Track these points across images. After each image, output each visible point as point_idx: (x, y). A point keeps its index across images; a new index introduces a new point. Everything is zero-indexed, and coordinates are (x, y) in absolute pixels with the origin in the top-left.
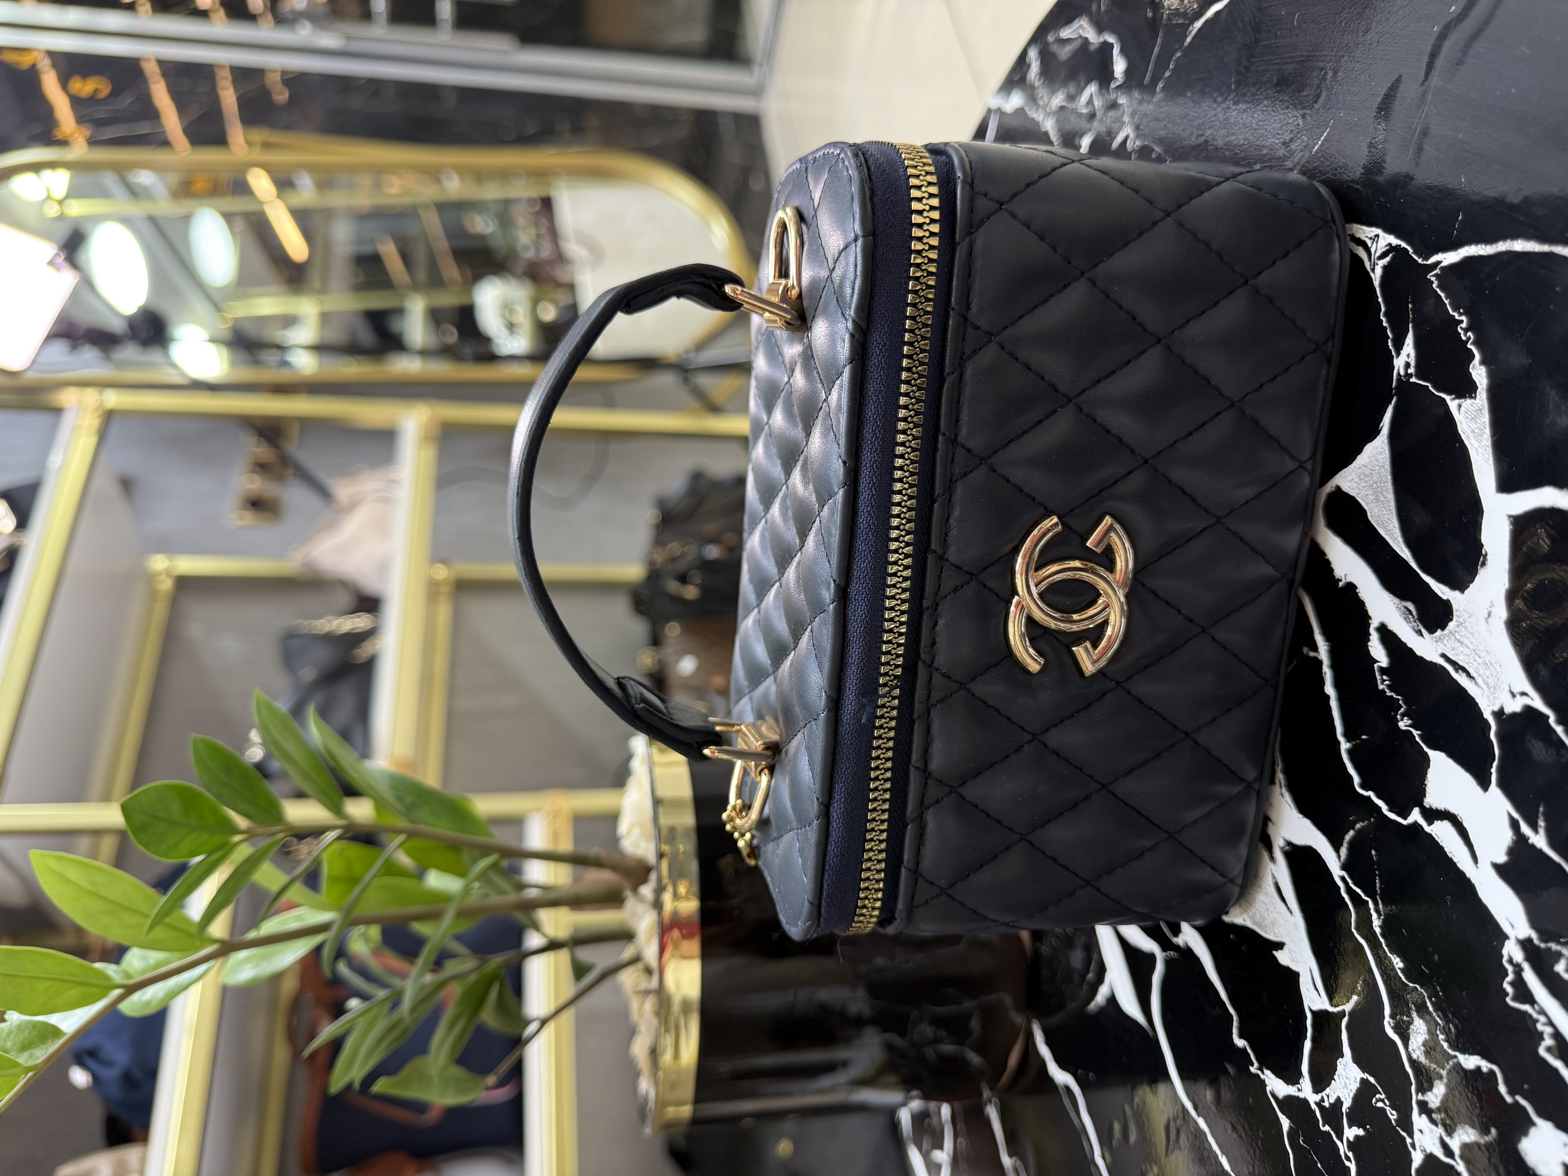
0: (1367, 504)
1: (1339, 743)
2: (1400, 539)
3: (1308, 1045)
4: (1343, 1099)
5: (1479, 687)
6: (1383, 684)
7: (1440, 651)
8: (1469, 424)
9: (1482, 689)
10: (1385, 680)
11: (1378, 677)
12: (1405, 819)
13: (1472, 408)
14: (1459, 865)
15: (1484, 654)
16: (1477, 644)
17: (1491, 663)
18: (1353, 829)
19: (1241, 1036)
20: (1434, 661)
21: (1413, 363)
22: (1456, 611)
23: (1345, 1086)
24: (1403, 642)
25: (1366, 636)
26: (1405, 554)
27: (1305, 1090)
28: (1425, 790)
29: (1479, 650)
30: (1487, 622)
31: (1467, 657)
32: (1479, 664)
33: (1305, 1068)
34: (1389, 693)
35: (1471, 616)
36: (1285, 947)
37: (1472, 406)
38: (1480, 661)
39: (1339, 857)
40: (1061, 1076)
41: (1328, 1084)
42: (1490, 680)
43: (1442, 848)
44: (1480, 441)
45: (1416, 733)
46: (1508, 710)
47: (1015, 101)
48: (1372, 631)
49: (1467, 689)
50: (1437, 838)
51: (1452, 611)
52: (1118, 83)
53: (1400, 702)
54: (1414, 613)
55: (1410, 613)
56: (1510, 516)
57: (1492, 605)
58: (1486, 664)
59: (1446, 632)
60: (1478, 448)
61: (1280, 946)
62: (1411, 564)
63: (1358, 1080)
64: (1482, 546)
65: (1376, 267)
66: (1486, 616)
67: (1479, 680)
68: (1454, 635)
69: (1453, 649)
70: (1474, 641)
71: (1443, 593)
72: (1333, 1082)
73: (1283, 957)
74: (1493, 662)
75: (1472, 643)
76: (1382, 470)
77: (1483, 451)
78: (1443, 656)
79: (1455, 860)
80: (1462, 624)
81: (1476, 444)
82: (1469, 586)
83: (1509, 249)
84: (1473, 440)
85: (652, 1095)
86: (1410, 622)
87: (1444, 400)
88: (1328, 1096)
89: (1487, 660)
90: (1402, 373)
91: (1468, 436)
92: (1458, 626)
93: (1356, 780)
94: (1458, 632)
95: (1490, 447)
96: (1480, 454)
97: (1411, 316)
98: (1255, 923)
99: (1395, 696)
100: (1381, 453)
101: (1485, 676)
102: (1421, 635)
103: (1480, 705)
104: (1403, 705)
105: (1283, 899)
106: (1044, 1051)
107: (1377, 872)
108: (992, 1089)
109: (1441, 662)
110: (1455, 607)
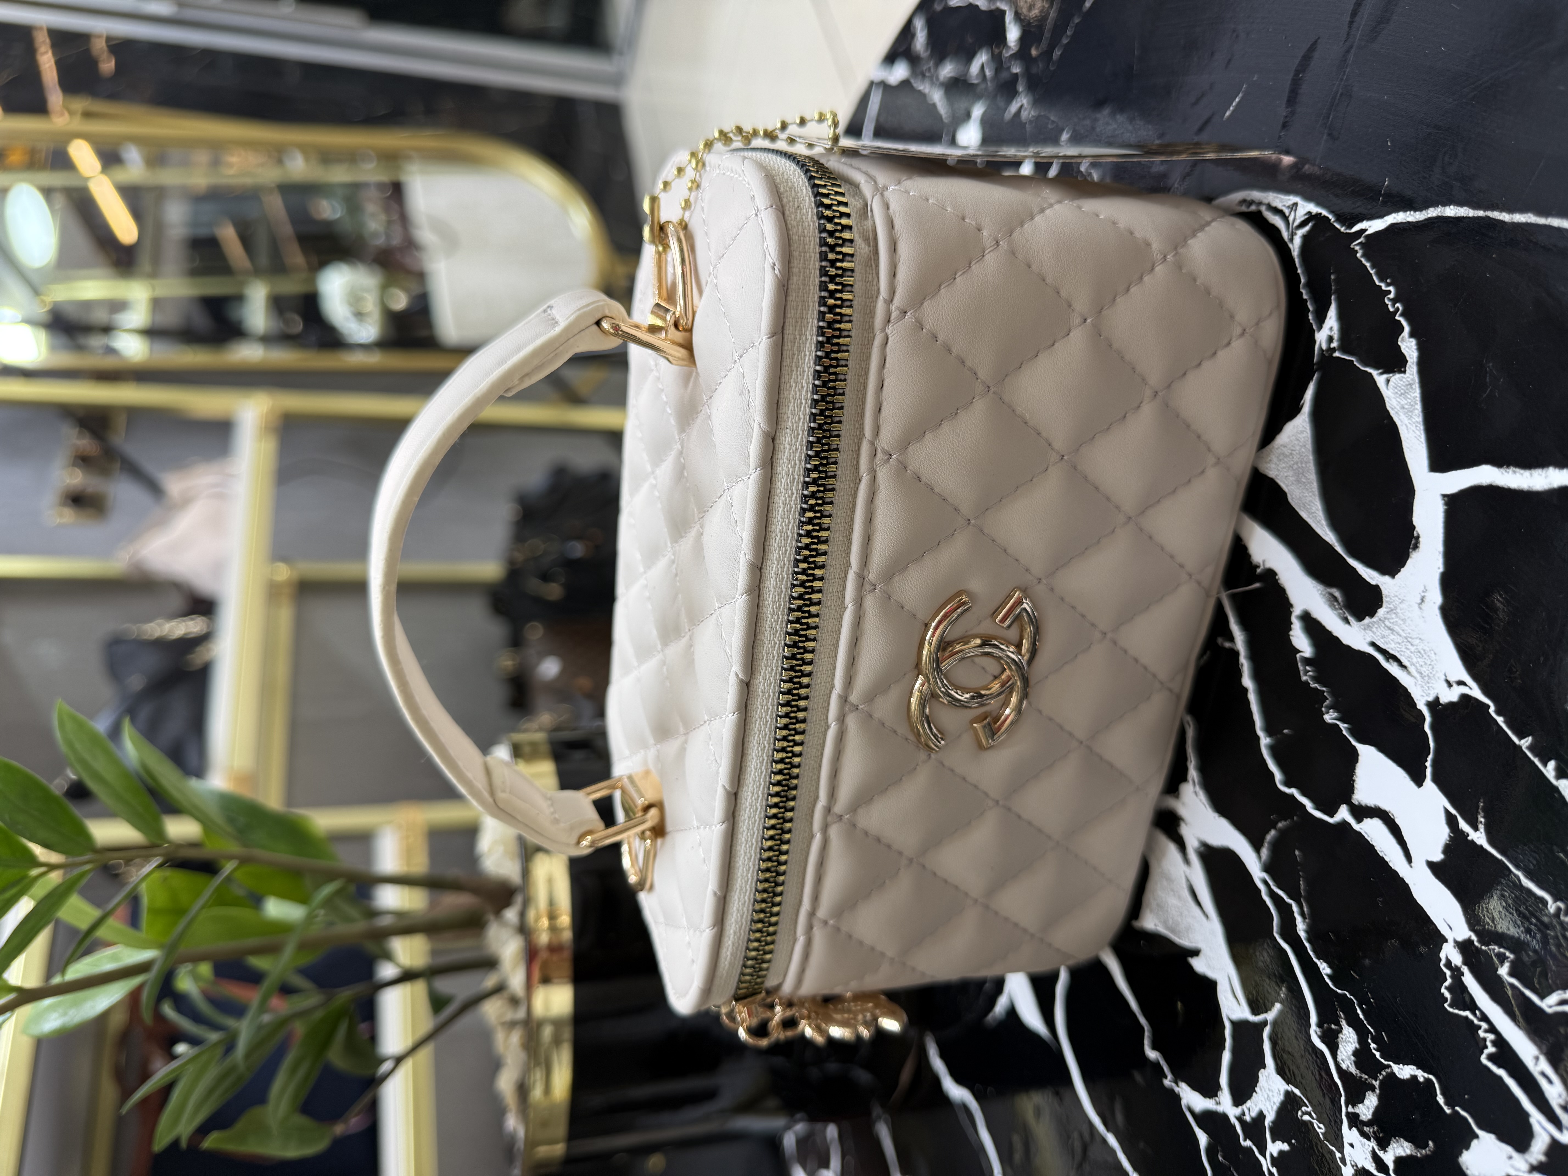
0: (1287, 486)
1: (1258, 738)
2: (1324, 522)
3: (1226, 1057)
4: (1265, 1112)
5: (1412, 676)
6: (1307, 675)
7: (1369, 639)
8: (1399, 400)
9: (1415, 678)
10: (1309, 671)
11: (1301, 668)
12: (1332, 816)
13: (1402, 383)
14: (1391, 864)
15: (1416, 642)
16: (1410, 631)
17: (1424, 650)
18: (1275, 828)
19: (1154, 1047)
20: (1362, 649)
21: (1336, 337)
22: (1386, 597)
23: (1268, 1099)
24: (1328, 630)
25: (1288, 626)
26: (1329, 536)
27: (1224, 1103)
28: (1353, 786)
29: (1411, 638)
30: (1420, 608)
31: (1398, 645)
32: (1411, 652)
33: (1224, 1080)
34: (1313, 685)
35: (1402, 601)
36: (1201, 955)
37: (1401, 380)
38: (1413, 649)
39: (1260, 857)
40: (956, 1092)
41: (1249, 1097)
42: (1423, 669)
43: (1373, 846)
44: (1410, 418)
45: (1343, 726)
46: (1444, 700)
47: (900, 72)
48: (1294, 619)
49: (1398, 678)
50: (1366, 837)
51: (1382, 597)
52: (1011, 52)
53: (1325, 694)
54: (1340, 599)
55: (1335, 599)
56: (1444, 496)
57: (1425, 591)
58: (1419, 652)
59: (1375, 619)
60: (1408, 425)
61: (1196, 953)
62: (1336, 548)
63: (1282, 1092)
64: (1414, 527)
65: (1294, 237)
66: (1419, 601)
67: (1412, 669)
68: (1383, 622)
69: (1383, 637)
70: (1406, 628)
71: (1371, 578)
72: (1254, 1094)
73: (1198, 965)
74: (1427, 649)
75: (1403, 630)
76: (1303, 450)
77: (1414, 428)
78: (1373, 644)
79: (1387, 859)
80: (1392, 610)
81: (1406, 421)
82: (1399, 571)
83: (1440, 215)
84: (1403, 417)
85: (521, 1133)
86: (1336, 609)
87: (1370, 374)
88: (1249, 1110)
89: (1420, 648)
90: (1324, 347)
91: (1397, 413)
92: (1388, 612)
93: (1278, 776)
94: (1388, 619)
95: (1422, 423)
96: (1411, 431)
97: (1333, 288)
98: (1167, 928)
99: (1319, 688)
100: (1302, 432)
101: (1418, 665)
102: (1347, 621)
103: (1413, 696)
104: (1328, 697)
105: (1199, 903)
106: (938, 1065)
107: (1301, 873)
108: (883, 1106)
109: (1371, 651)
110: (1385, 592)
